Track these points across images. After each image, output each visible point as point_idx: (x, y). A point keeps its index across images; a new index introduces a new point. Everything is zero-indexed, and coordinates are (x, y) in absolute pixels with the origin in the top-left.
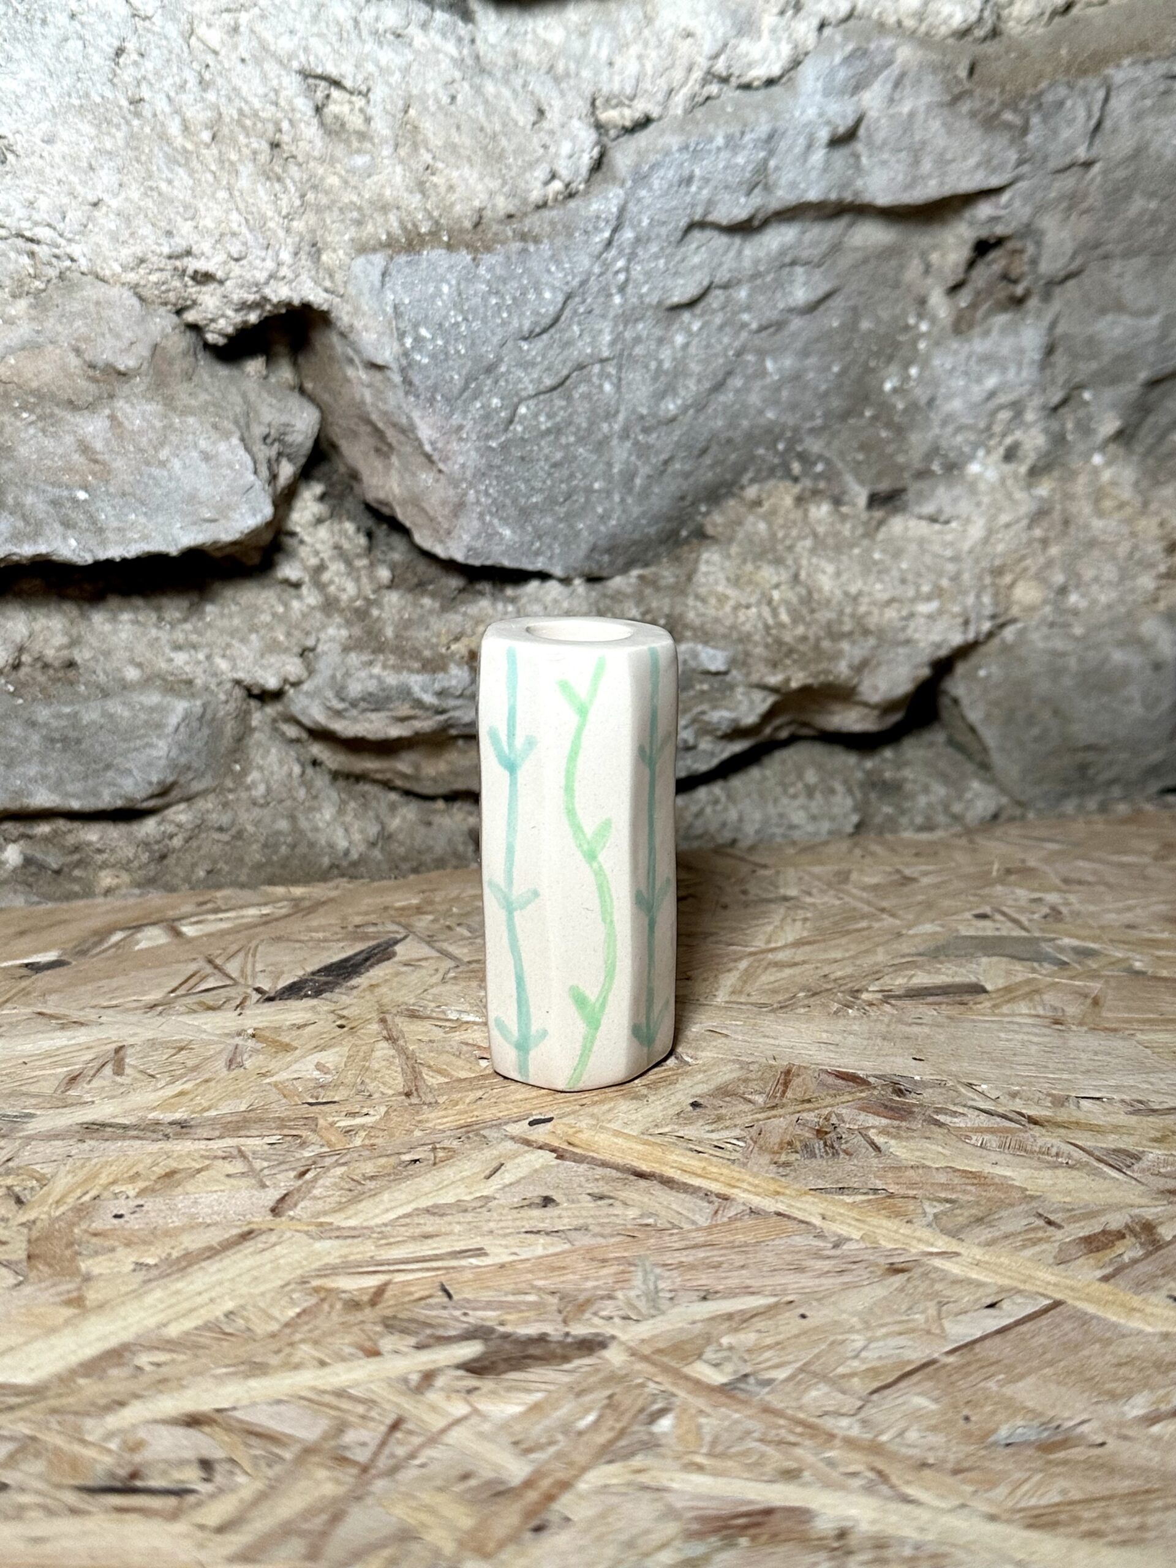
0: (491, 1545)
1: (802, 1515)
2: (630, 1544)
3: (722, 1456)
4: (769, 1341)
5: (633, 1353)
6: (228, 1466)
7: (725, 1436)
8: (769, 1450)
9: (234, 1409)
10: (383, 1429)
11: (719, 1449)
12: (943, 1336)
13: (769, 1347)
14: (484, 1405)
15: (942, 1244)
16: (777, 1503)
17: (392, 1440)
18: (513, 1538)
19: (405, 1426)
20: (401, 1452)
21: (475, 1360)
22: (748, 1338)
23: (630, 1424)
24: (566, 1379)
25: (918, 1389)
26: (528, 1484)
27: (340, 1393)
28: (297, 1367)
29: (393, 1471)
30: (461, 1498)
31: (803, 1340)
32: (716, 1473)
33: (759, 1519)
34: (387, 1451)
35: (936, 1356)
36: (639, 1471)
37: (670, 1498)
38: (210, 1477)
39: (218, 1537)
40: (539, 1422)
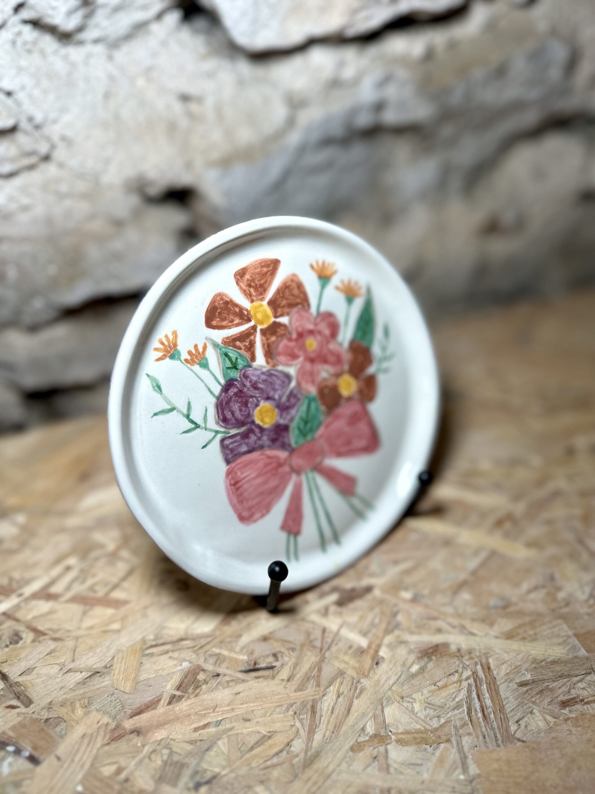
0: (366, 672)
1: (446, 645)
2: (404, 665)
3: (419, 627)
5: (382, 590)
6: (281, 655)
7: (418, 619)
8: (431, 622)
10: (320, 633)
11: (418, 624)
12: (466, 569)
13: (420, 581)
14: (346, 618)
16: (438, 642)
17: (325, 637)
18: (371, 668)
19: (327, 631)
20: (329, 640)
21: (338, 600)
22: (413, 579)
23: (390, 619)
24: (367, 604)
25: (465, 592)
26: (369, 647)
29: (329, 649)
30: (352, 656)
32: (419, 634)
33: (435, 648)
34: (325, 641)
35: (466, 578)
36: (398, 636)
37: (410, 645)
38: (277, 660)
39: (289, 683)
40: (364, 623)
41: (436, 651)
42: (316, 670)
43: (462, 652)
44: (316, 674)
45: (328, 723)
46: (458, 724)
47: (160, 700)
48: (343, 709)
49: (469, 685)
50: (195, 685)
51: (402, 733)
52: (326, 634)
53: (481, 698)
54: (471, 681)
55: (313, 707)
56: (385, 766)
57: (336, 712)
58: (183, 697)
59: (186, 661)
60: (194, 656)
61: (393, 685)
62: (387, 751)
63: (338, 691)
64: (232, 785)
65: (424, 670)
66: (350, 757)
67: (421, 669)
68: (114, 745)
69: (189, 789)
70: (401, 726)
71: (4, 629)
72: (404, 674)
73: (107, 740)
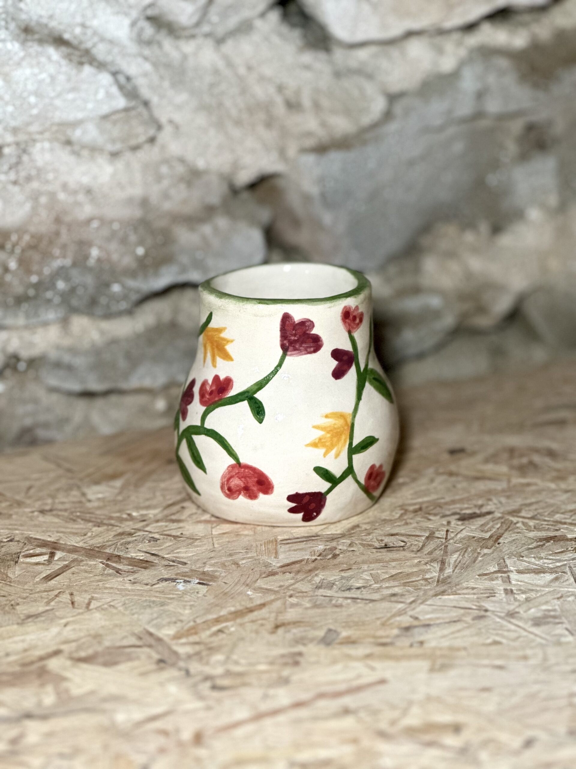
0: (489, 547)
1: (564, 536)
3: (538, 529)
5: (502, 513)
6: (409, 541)
7: (537, 525)
8: (550, 527)
9: (401, 532)
10: (445, 532)
13: (540, 509)
14: (468, 526)
16: (557, 535)
18: (494, 546)
20: (453, 535)
21: (459, 518)
22: (533, 508)
23: (510, 526)
26: (491, 537)
27: (427, 527)
28: (411, 523)
30: (475, 541)
31: (549, 507)
32: (538, 531)
34: (449, 536)
37: (528, 536)
38: (406, 544)
39: (419, 552)
40: (485, 527)
41: (554, 538)
42: (443, 546)
44: (443, 549)
45: (457, 566)
46: (572, 566)
47: (303, 561)
48: (468, 562)
50: (333, 554)
51: (522, 570)
52: (449, 533)
55: (442, 561)
56: (508, 581)
57: (463, 562)
58: (324, 559)
59: (321, 545)
60: (328, 543)
61: (514, 552)
62: (509, 576)
63: (463, 555)
64: (378, 589)
65: (542, 546)
66: (478, 579)
67: (540, 545)
68: (271, 578)
69: (344, 591)
70: (520, 567)
71: (139, 536)
72: (524, 548)
73: (264, 576)
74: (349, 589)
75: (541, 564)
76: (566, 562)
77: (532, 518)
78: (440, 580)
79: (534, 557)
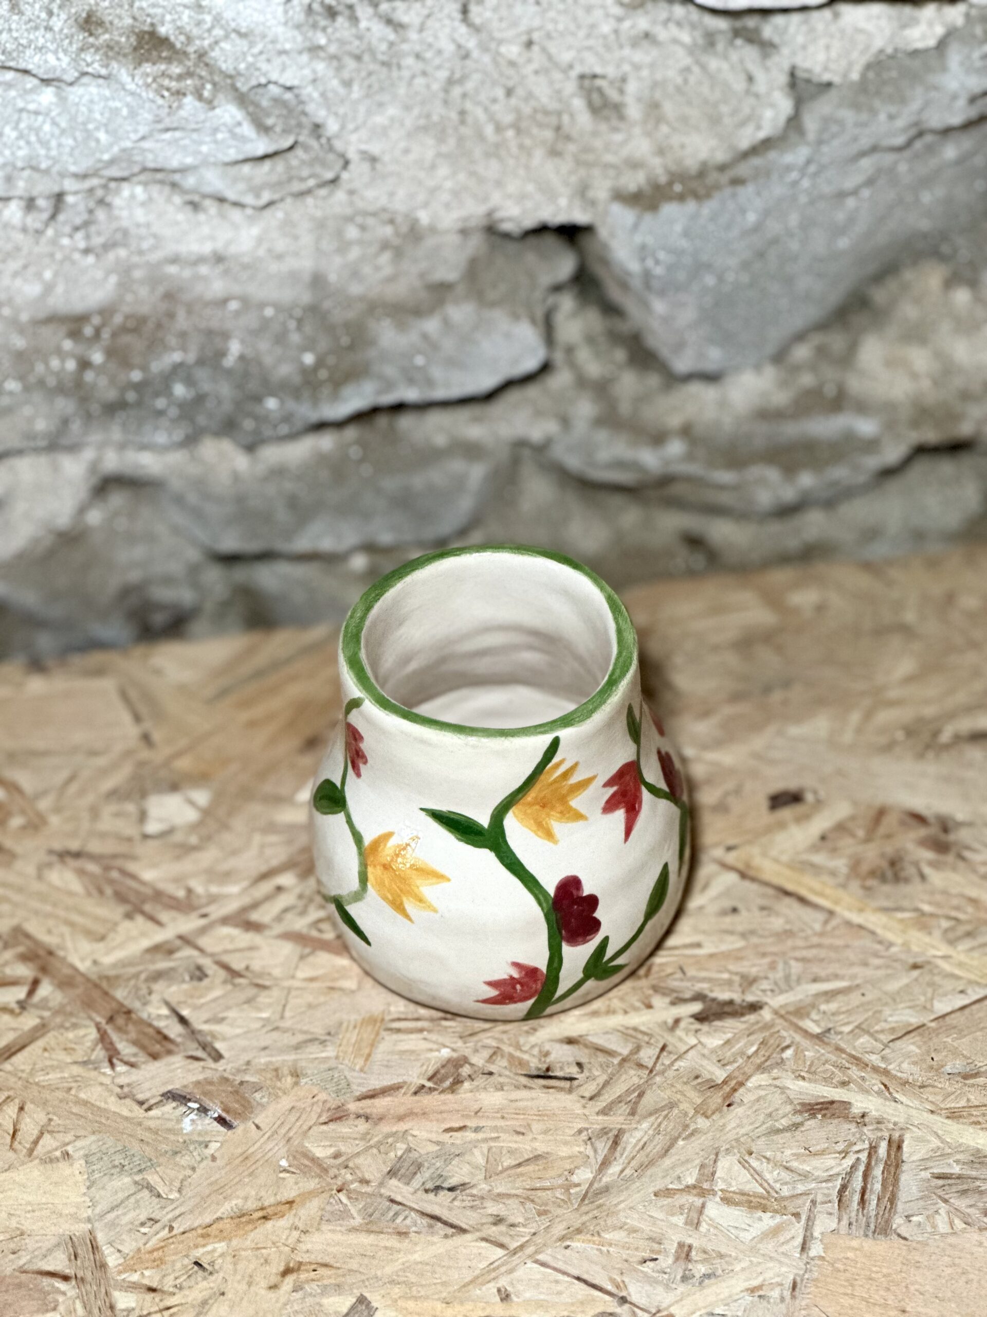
0: (709, 1112)
1: (847, 1105)
2: (770, 1115)
3: (815, 1073)
4: (844, 1009)
5: (776, 1012)
6: (589, 1066)
7: (816, 1061)
8: (836, 1071)
9: (587, 1035)
10: (658, 1050)
11: (813, 1069)
12: (932, 1011)
13: (843, 1013)
14: (704, 1039)
15: (944, 949)
16: (837, 1098)
17: (662, 1056)
18: (718, 1110)
19: (667, 1049)
20: (667, 1062)
21: (700, 1013)
22: (833, 1006)
23: (772, 1053)
24: (744, 1026)
25: (912, 1041)
26: (725, 1082)
27: (635, 1029)
29: (663, 1072)
30: (695, 1087)
31: (861, 1009)
32: (810, 1081)
33: (828, 1105)
34: (660, 1061)
35: (925, 1021)
36: (775, 1079)
37: (788, 1092)
38: (582, 1072)
39: (591, 1102)
40: (730, 1050)
41: (827, 1109)
42: (636, 1094)
43: (867, 1119)
44: (634, 1100)
45: (633, 1158)
46: (820, 1198)
47: (402, 1087)
48: (658, 1148)
49: (858, 1159)
50: (454, 1079)
51: (734, 1192)
52: (664, 1055)
53: (870, 1179)
54: (864, 1156)
55: (617, 1136)
56: (696, 1221)
57: (648, 1149)
58: (435, 1089)
59: (447, 1047)
60: (460, 1044)
61: (743, 1135)
62: (703, 1206)
63: (659, 1125)
64: (483, 1198)
65: (796, 1126)
66: (651, 1201)
67: (794, 1125)
68: (332, 1126)
69: (426, 1191)
70: (734, 1183)
71: (181, 959)
72: (764, 1126)
73: (323, 1119)
74: (438, 1189)
75: (771, 1182)
76: (813, 1185)
77: (819, 1038)
78: (589, 1195)
79: (768, 1159)
